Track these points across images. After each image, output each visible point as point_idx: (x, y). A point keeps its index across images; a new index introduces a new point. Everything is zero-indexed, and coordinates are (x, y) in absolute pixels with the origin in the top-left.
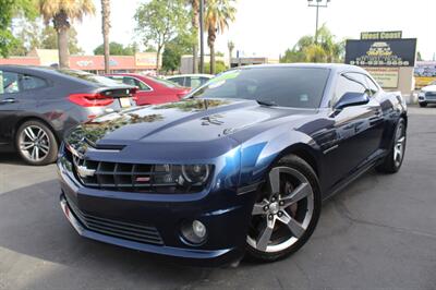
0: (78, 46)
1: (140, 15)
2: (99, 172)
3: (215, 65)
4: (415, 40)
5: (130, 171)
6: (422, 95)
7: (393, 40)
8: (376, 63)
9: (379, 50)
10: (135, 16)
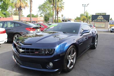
0: (23, 15)
1: (40, 8)
2: (25, 51)
3: (58, 20)
4: (109, 15)
5: (33, 50)
6: (111, 29)
7: (104, 15)
8: (99, 21)
9: (100, 18)
10: (38, 8)
